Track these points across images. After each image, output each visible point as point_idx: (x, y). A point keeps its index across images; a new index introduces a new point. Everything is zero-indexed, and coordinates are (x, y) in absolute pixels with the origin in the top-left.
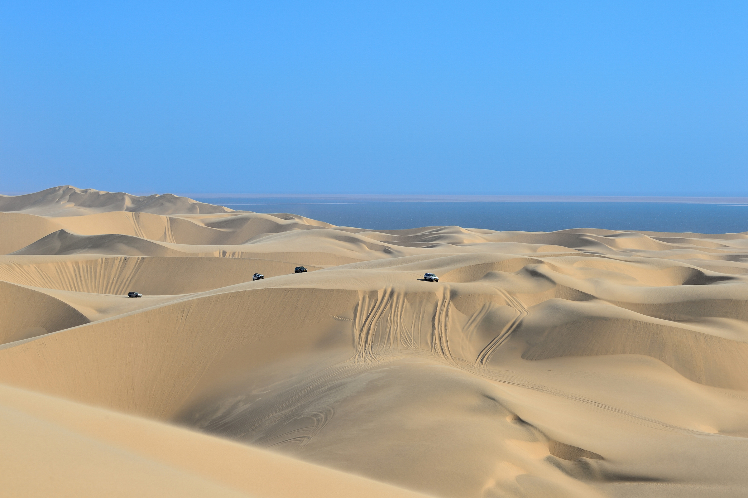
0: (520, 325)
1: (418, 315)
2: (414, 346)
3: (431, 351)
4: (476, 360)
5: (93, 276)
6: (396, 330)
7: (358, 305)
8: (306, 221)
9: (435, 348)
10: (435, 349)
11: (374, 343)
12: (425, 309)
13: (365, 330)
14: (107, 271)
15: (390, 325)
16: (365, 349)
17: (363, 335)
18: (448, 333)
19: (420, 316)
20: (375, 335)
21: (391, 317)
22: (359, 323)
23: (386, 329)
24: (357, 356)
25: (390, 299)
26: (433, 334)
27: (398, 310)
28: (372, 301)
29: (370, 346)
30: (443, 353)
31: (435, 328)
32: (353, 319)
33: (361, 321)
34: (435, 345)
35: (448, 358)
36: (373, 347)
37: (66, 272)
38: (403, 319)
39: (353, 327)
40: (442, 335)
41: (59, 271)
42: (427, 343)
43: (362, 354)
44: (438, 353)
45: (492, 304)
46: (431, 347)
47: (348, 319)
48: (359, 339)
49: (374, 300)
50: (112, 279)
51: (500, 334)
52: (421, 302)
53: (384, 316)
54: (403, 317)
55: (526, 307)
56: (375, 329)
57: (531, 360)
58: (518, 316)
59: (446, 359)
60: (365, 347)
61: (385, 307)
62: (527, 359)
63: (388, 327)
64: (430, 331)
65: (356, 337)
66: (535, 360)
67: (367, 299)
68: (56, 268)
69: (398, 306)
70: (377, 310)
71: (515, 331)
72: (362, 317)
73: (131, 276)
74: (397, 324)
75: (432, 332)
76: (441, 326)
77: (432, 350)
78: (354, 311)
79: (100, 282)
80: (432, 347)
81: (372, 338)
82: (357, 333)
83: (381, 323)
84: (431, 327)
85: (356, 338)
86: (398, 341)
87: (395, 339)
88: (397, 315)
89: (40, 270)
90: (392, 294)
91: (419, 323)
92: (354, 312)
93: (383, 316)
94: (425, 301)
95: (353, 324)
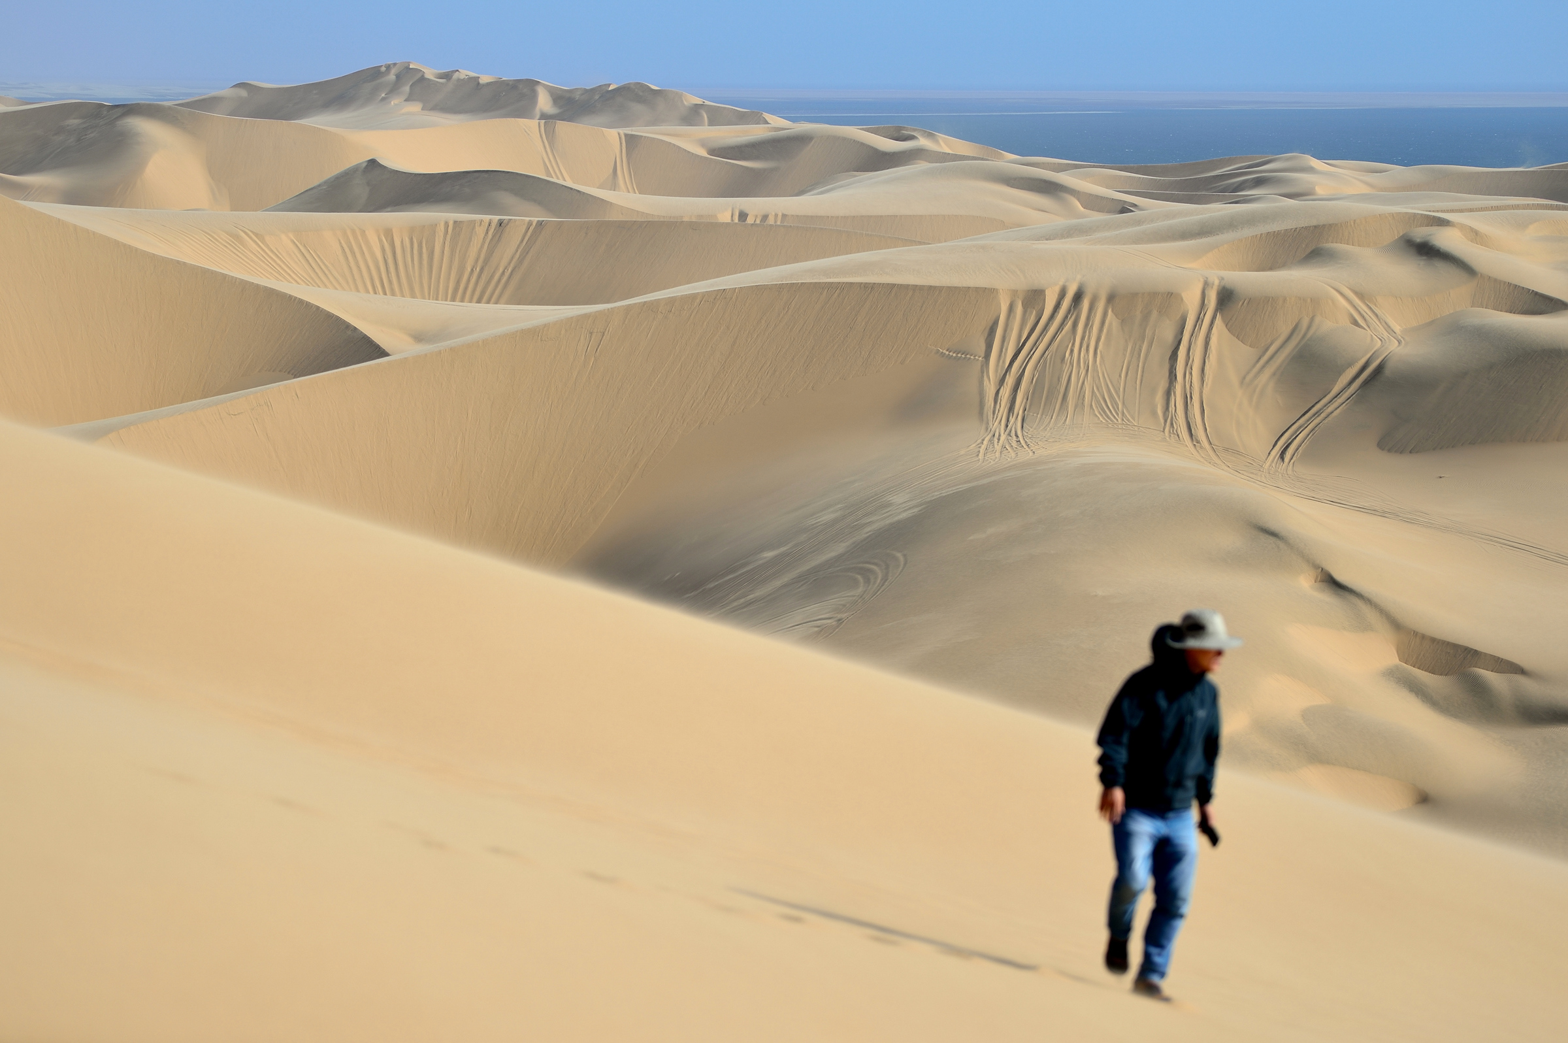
0: (1380, 369)
1: (1137, 347)
2: (1123, 420)
3: (1164, 431)
4: (1269, 453)
5: (425, 262)
6: (1083, 383)
7: (996, 323)
8: (945, 144)
9: (1172, 424)
10: (1173, 427)
11: (1028, 411)
12: (1154, 334)
13: (1010, 381)
14: (458, 252)
15: (1070, 370)
16: (1007, 426)
17: (1006, 392)
18: (1206, 390)
19: (1140, 350)
20: (1033, 393)
21: (1072, 351)
22: (997, 365)
23: (1059, 380)
24: (985, 442)
25: (1072, 309)
26: (1168, 393)
27: (1089, 336)
28: (1032, 312)
29: (1020, 418)
30: (1191, 435)
31: (1176, 378)
32: (983, 355)
33: (1001, 361)
34: (1172, 418)
35: (1201, 447)
36: (1027, 421)
37: (363, 253)
38: (1102, 357)
39: (983, 377)
40: (1191, 393)
41: (347, 250)
42: (1154, 413)
43: (1000, 435)
44: (1178, 435)
45: (1318, 319)
46: (1162, 421)
47: (971, 355)
48: (995, 402)
49: (1034, 312)
50: (469, 270)
51: (1329, 393)
52: (1146, 317)
53: (1058, 346)
54: (1101, 352)
55: (1397, 328)
56: (1033, 379)
57: (1401, 453)
58: (1375, 349)
59: (1198, 448)
60: (1008, 421)
61: (1060, 328)
62: (1389, 451)
63: (1065, 374)
64: (1163, 384)
65: (987, 398)
66: (1410, 452)
67: (1019, 309)
68: (340, 243)
69: (1092, 326)
70: (1040, 335)
71: (1366, 383)
72: (1004, 350)
73: (512, 265)
74: (1086, 368)
75: (1167, 385)
76: (1191, 374)
77: (1164, 429)
78: (986, 335)
79: (442, 277)
80: (1166, 421)
81: (1025, 401)
82: (990, 388)
83: (1048, 365)
84: (1167, 374)
85: (986, 401)
86: (1087, 409)
87: (1080, 404)
88: (1088, 347)
89: (305, 246)
90: (1078, 297)
91: (1138, 366)
92: (986, 341)
93: (1054, 350)
94: (1155, 314)
95: (982, 366)
